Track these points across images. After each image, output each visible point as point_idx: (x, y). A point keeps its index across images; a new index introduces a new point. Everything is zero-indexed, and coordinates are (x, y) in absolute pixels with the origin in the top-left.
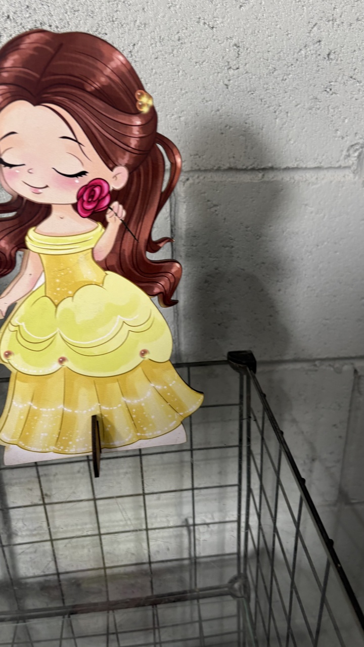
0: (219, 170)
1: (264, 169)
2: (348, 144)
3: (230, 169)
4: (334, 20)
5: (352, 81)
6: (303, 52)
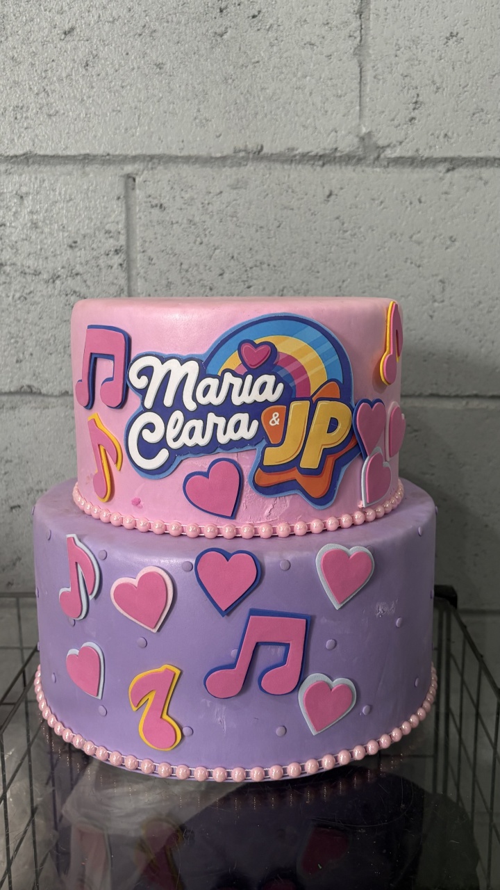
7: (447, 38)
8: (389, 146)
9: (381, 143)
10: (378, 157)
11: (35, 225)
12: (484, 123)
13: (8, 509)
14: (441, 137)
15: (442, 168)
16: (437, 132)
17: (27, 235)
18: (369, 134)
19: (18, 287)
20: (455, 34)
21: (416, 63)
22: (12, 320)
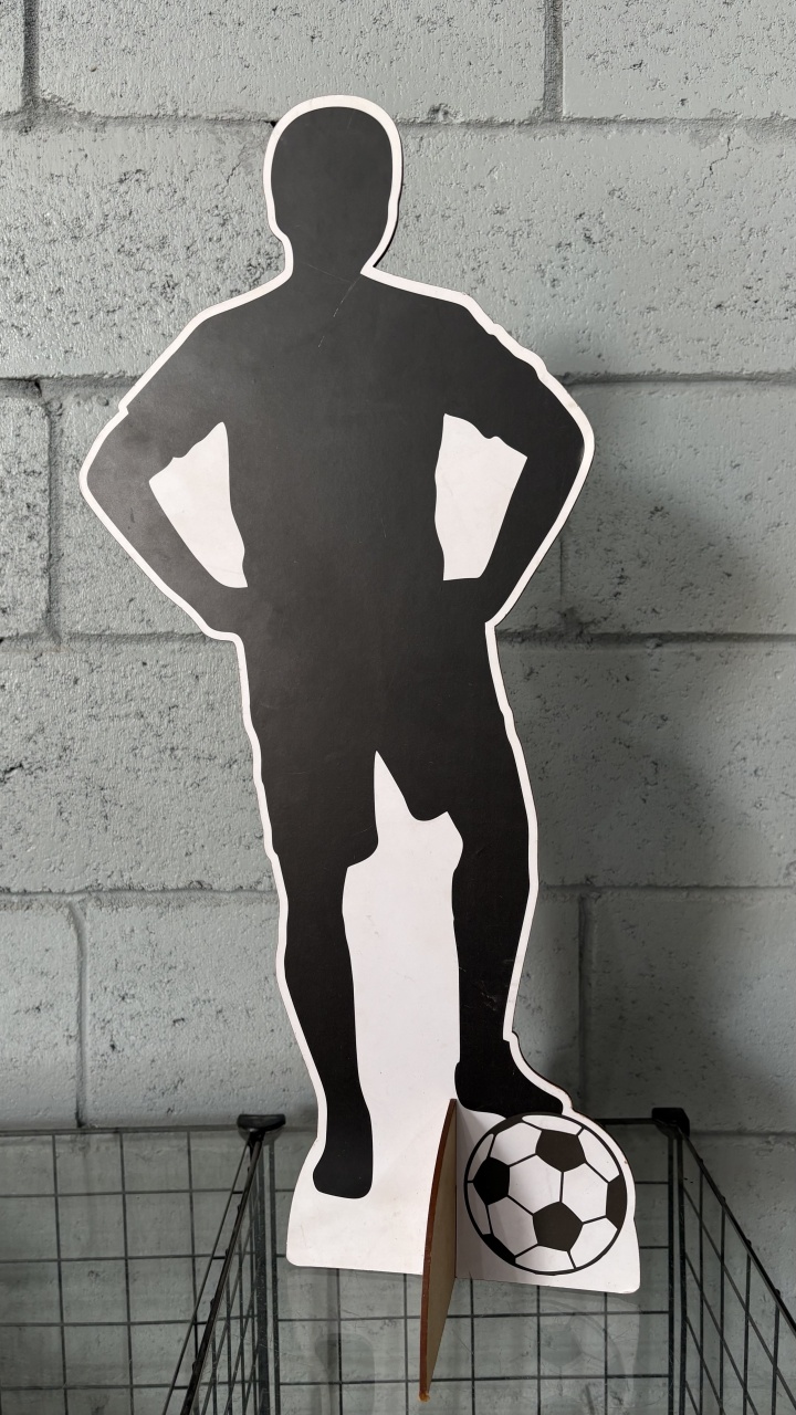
0: (636, 886)
1: (687, 888)
2: (787, 861)
3: (649, 886)
4: (759, 739)
5: (784, 797)
6: (727, 769)
7: (652, 513)
8: (593, 622)
9: (585, 619)
10: (581, 632)
11: (211, 707)
12: (694, 598)
13: (171, 1022)
14: (648, 612)
15: (651, 643)
16: (644, 608)
17: (202, 717)
18: (572, 611)
19: (190, 772)
20: (659, 508)
21: (620, 537)
22: (182, 807)
